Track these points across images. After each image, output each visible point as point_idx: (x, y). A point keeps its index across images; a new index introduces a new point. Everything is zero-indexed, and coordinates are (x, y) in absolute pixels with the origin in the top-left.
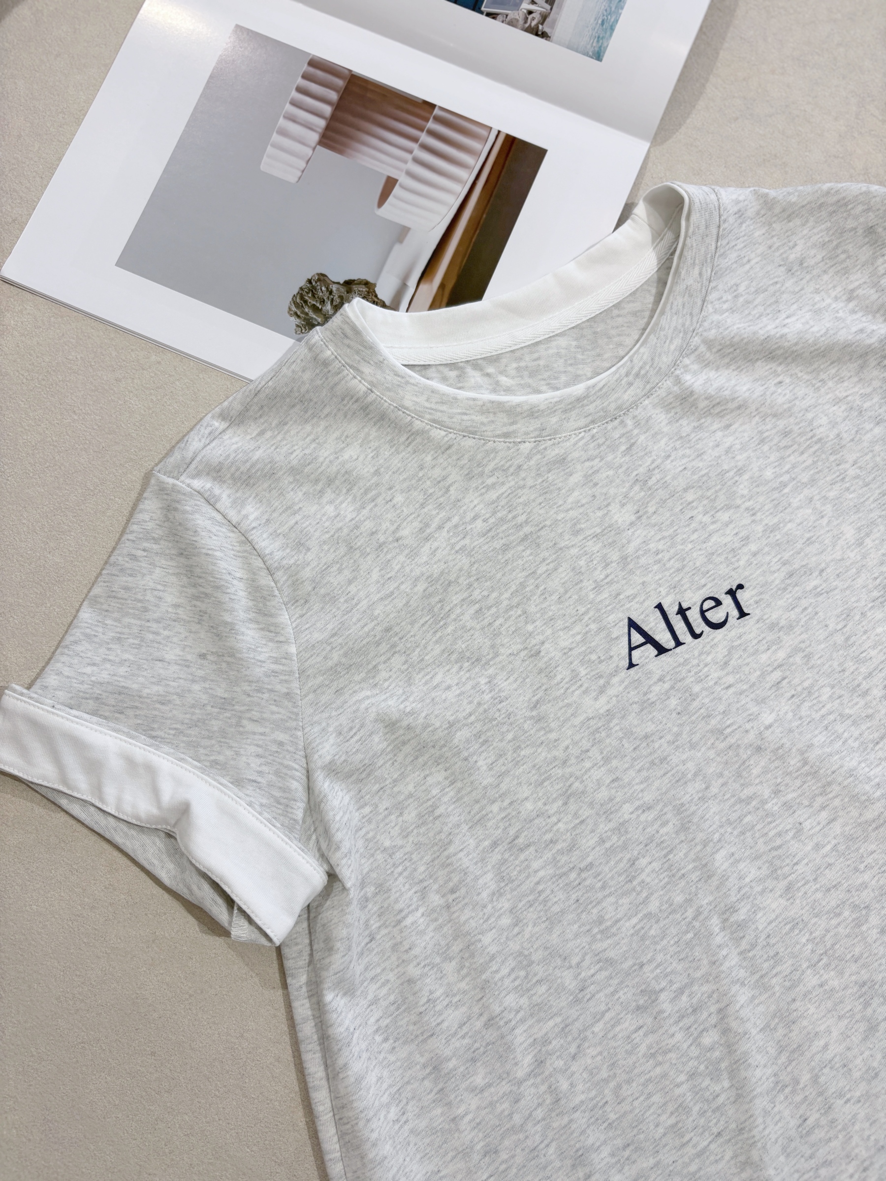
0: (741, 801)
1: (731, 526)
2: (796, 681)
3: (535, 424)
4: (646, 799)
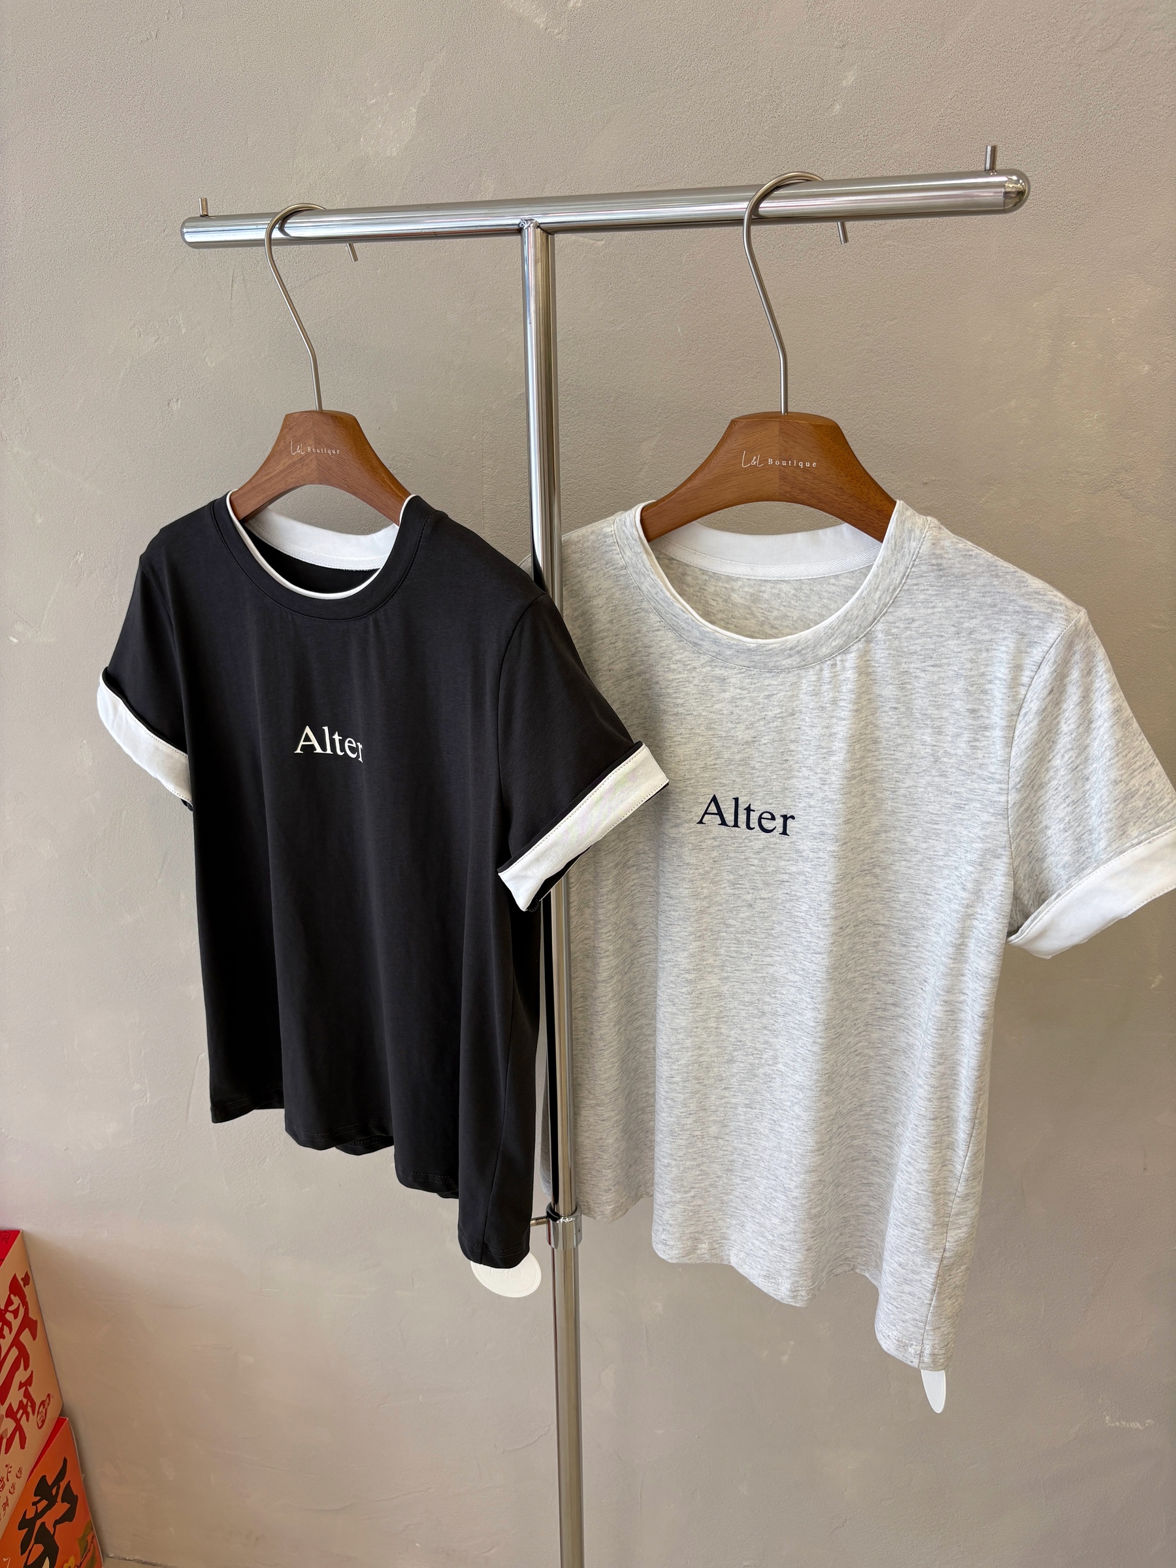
2: (794, 888)
3: (718, 649)
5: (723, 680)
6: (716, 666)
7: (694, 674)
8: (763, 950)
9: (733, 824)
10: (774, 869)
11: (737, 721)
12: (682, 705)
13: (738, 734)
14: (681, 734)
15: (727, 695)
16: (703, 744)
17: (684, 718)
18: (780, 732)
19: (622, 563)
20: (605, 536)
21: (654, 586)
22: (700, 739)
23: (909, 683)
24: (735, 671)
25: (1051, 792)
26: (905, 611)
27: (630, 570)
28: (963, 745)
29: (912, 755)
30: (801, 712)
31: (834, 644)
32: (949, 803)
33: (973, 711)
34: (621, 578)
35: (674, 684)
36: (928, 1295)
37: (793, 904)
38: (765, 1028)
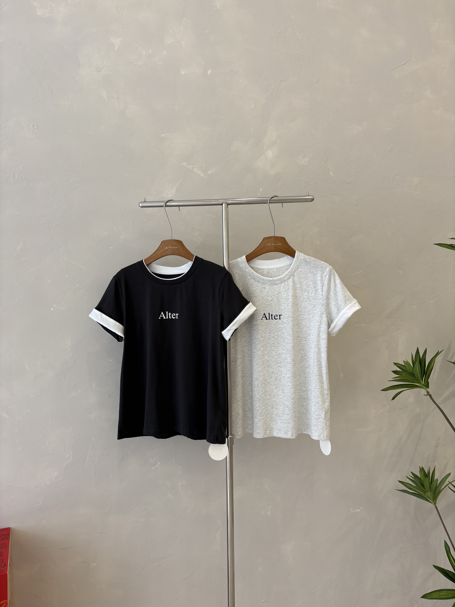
1: (284, 306)
3: (263, 281)
5: (265, 288)
6: (263, 285)
7: (258, 287)
8: (277, 347)
9: (269, 319)
10: (278, 328)
11: (268, 296)
12: (256, 294)
13: (269, 299)
16: (261, 302)
18: (277, 297)
19: (242, 266)
20: (238, 261)
21: (249, 270)
22: (261, 301)
23: (302, 284)
24: (267, 286)
25: (331, 300)
26: (300, 270)
27: (244, 268)
28: (314, 294)
29: (304, 298)
30: (281, 292)
31: (287, 277)
32: (312, 307)
33: (315, 287)
34: (242, 270)
35: (254, 290)
37: (283, 334)
38: (279, 367)
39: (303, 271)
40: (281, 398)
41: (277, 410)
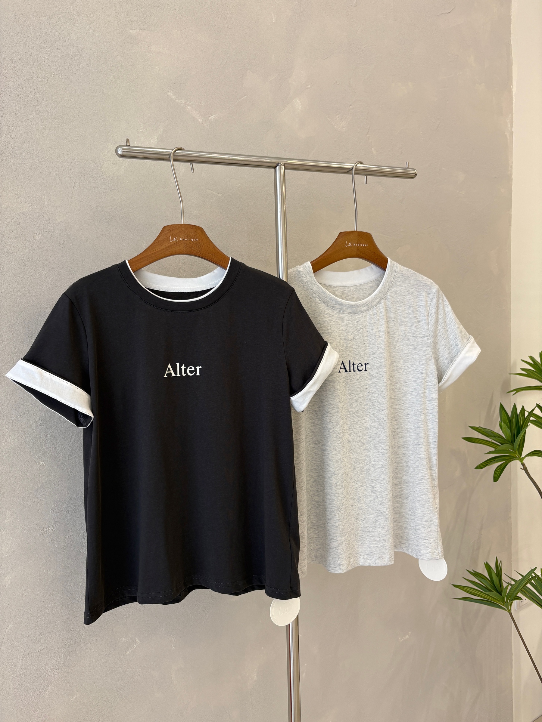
0: (349, 411)
1: (372, 349)
2: (371, 390)
3: (340, 307)
4: (331, 403)
5: (343, 318)
6: (340, 314)
7: (333, 318)
8: (362, 418)
9: (349, 371)
10: (363, 385)
11: (348, 332)
12: (330, 329)
13: (349, 336)
14: (331, 340)
15: (344, 324)
17: (331, 334)
18: (362, 333)
19: (306, 281)
20: (299, 272)
21: (318, 287)
22: (338, 340)
23: (397, 312)
24: (347, 314)
25: (439, 337)
26: (395, 289)
27: (309, 283)
28: (414, 328)
29: (399, 336)
30: (367, 326)
31: (377, 301)
32: (411, 349)
33: (415, 317)
34: (306, 286)
35: (326, 322)
36: (437, 527)
37: (371, 396)
38: (365, 449)
39: (399, 292)
40: (370, 501)
41: (364, 521)
